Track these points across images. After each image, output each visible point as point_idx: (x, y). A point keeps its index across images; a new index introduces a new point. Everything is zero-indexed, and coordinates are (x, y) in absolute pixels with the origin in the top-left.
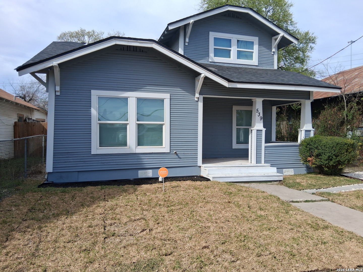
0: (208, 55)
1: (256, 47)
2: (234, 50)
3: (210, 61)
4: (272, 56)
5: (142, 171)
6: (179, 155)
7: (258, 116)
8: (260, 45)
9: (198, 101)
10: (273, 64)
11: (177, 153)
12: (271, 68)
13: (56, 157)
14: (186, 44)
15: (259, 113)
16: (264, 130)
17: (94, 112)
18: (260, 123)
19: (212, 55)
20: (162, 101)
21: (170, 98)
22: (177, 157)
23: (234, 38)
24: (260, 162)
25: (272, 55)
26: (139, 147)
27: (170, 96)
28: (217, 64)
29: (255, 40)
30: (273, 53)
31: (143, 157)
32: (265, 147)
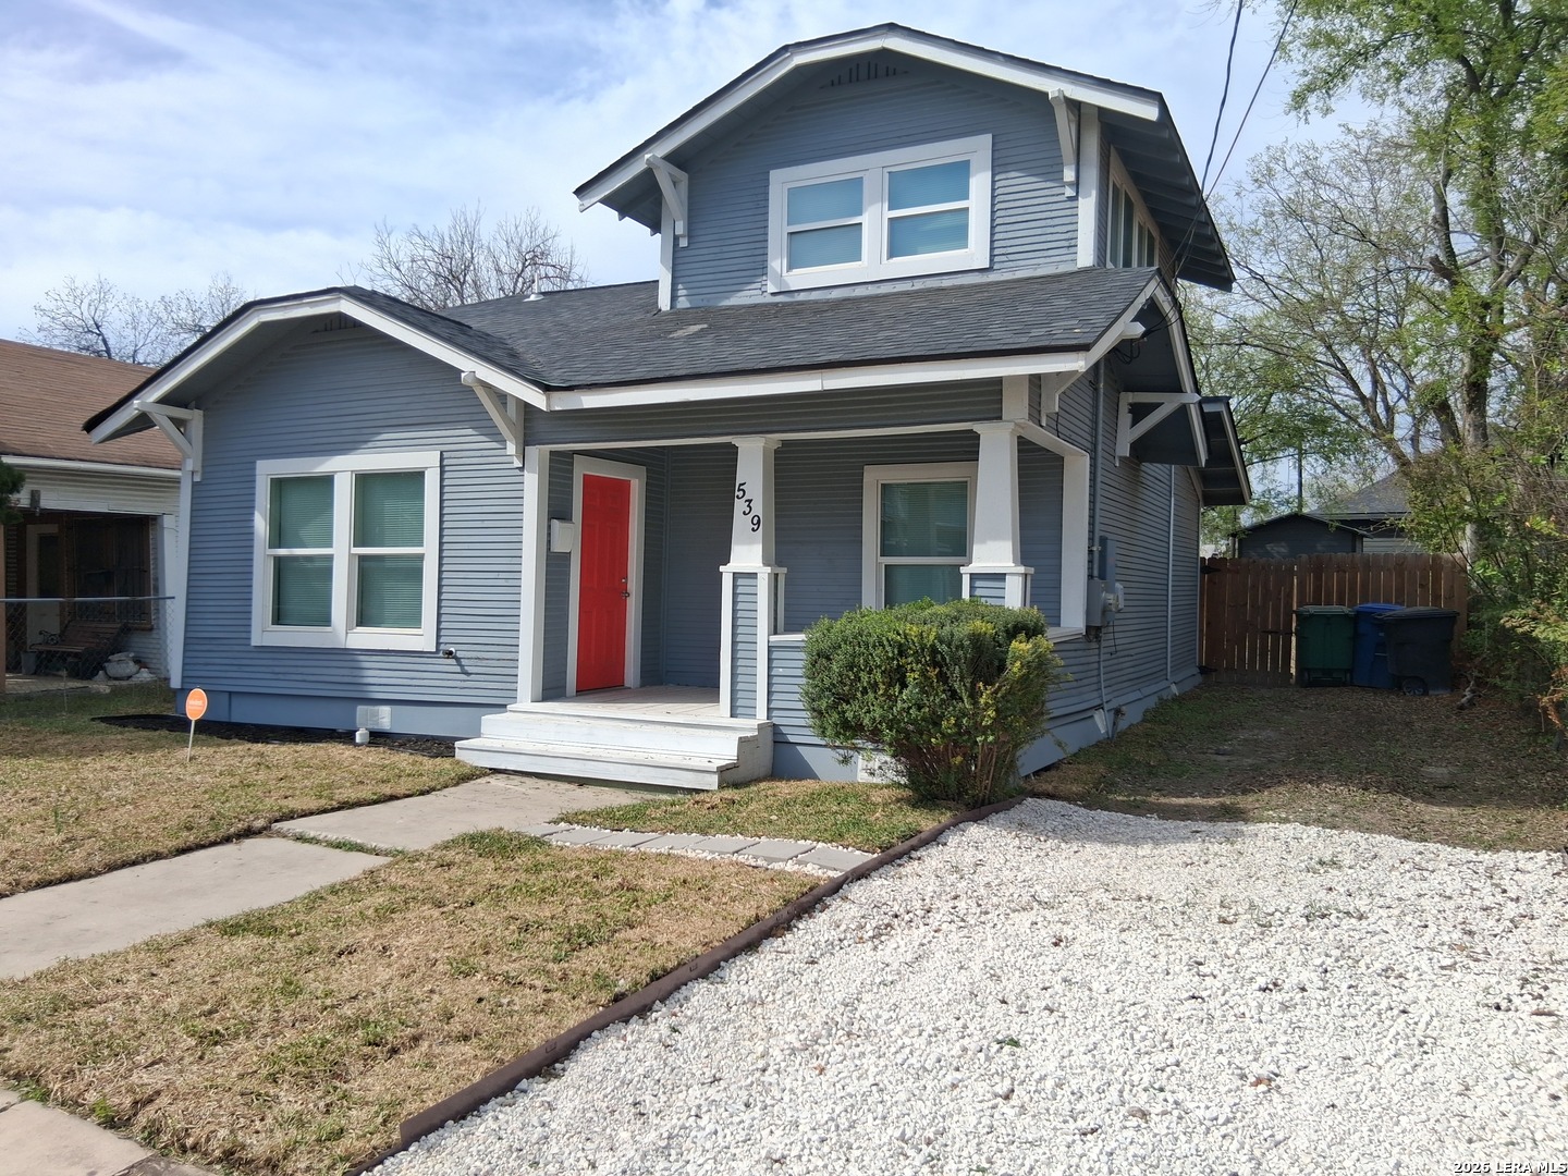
0: (762, 269)
1: (980, 184)
2: (874, 221)
3: (771, 288)
4: (1069, 204)
5: (366, 707)
6: (464, 662)
7: (744, 513)
8: (998, 166)
9: (522, 469)
10: (1073, 242)
11: (459, 654)
12: (1063, 269)
13: (192, 647)
14: (684, 243)
15: (750, 501)
16: (764, 574)
17: (261, 525)
18: (751, 542)
19: (777, 263)
20: (417, 476)
21: (442, 466)
22: (458, 669)
23: (874, 167)
24: (749, 711)
25: (1071, 199)
26: (360, 629)
27: (442, 459)
28: (802, 297)
29: (977, 149)
30: (1070, 192)
31: (366, 662)
32: (770, 649)
